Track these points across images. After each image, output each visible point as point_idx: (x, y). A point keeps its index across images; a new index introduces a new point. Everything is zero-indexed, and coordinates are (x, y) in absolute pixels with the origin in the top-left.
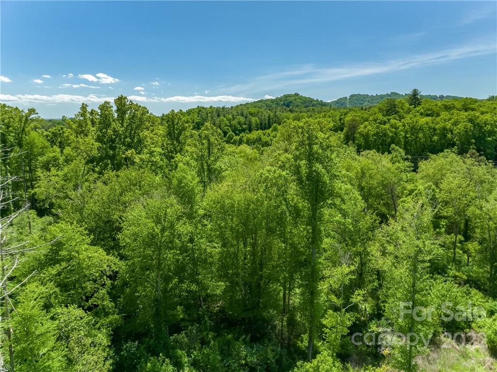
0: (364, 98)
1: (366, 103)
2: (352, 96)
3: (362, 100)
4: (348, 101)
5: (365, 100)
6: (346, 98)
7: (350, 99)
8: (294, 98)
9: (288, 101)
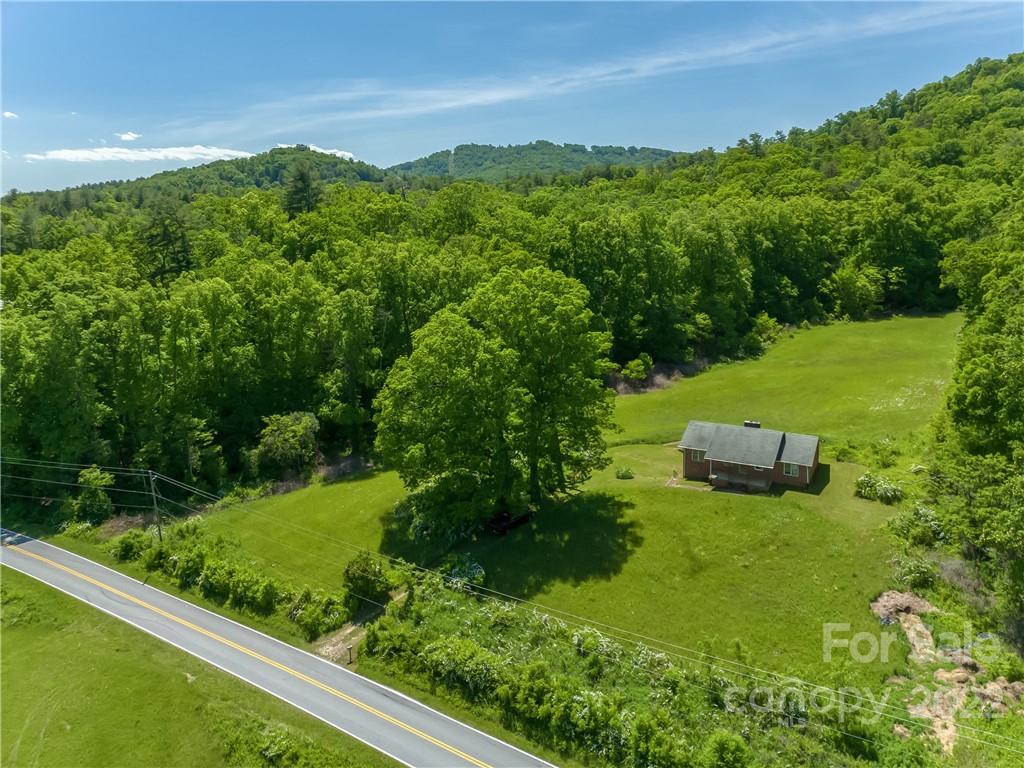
0: (484, 153)
1: (488, 162)
2: (459, 149)
3: (481, 157)
4: (451, 158)
5: (485, 156)
6: (448, 153)
7: (456, 154)
8: (292, 157)
9: (276, 164)
